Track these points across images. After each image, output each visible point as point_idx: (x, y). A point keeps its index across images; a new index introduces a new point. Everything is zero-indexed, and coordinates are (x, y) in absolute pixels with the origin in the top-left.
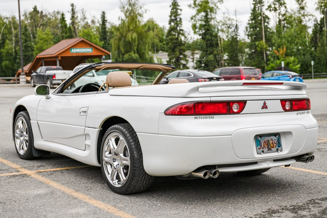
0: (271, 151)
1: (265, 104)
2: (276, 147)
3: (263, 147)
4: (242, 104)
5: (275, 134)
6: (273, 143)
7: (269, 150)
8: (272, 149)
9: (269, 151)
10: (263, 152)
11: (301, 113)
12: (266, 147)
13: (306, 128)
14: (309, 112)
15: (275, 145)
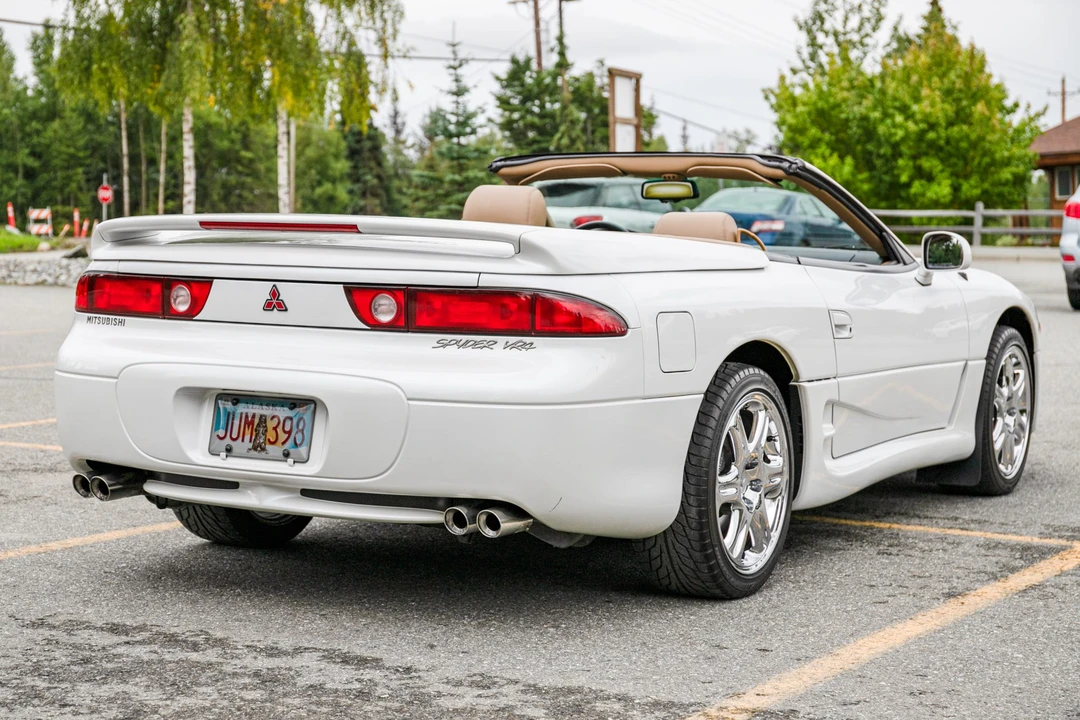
0: (263, 453)
1: (275, 293)
2: (283, 443)
3: (234, 436)
4: (200, 287)
5: (294, 402)
6: (279, 430)
7: (255, 448)
8: (269, 447)
9: (255, 453)
10: (229, 450)
11: (468, 342)
12: (247, 437)
13: (409, 396)
14: (532, 344)
15: (283, 437)
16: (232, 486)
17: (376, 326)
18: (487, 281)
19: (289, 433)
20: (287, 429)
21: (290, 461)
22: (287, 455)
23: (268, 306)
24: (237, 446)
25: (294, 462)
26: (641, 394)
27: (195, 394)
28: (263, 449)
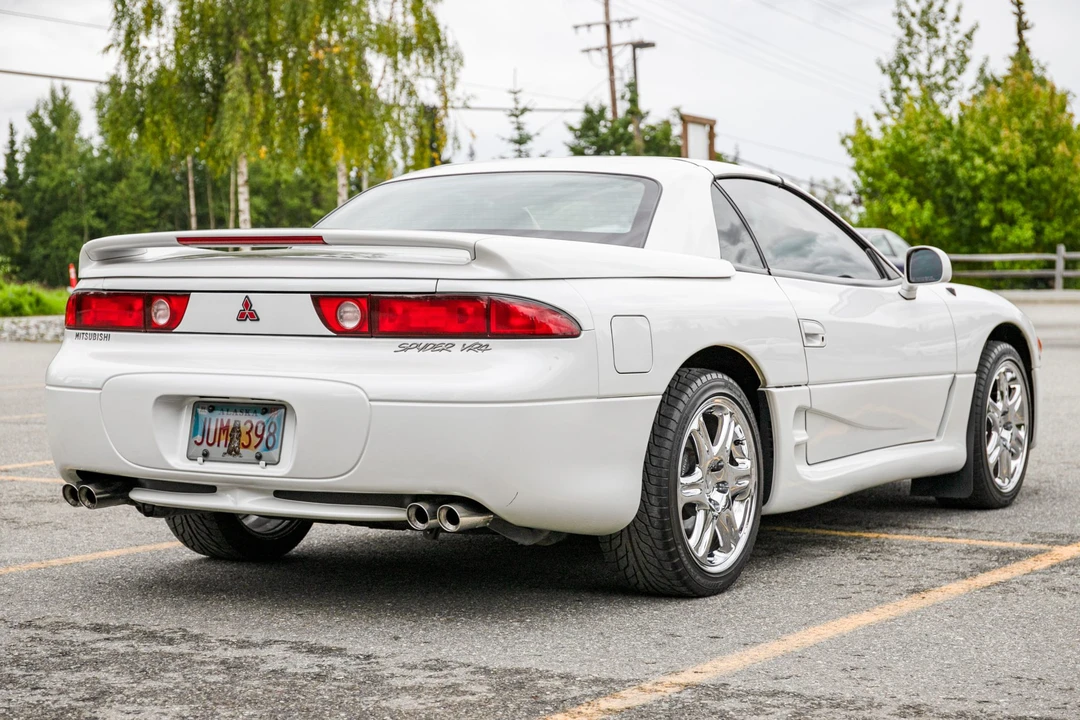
0: (237, 458)
1: (247, 304)
3: (210, 441)
4: (178, 301)
5: (266, 407)
6: (252, 434)
7: (229, 452)
8: (242, 451)
9: (231, 457)
10: (206, 455)
11: (427, 345)
12: (223, 442)
13: (372, 396)
14: (488, 346)
15: (255, 440)
16: (210, 489)
17: (342, 332)
18: (445, 287)
19: (261, 437)
20: (259, 433)
21: (262, 463)
22: (259, 458)
23: (242, 317)
24: (214, 451)
25: (266, 464)
26: (596, 394)
27: (173, 402)
28: (237, 453)
